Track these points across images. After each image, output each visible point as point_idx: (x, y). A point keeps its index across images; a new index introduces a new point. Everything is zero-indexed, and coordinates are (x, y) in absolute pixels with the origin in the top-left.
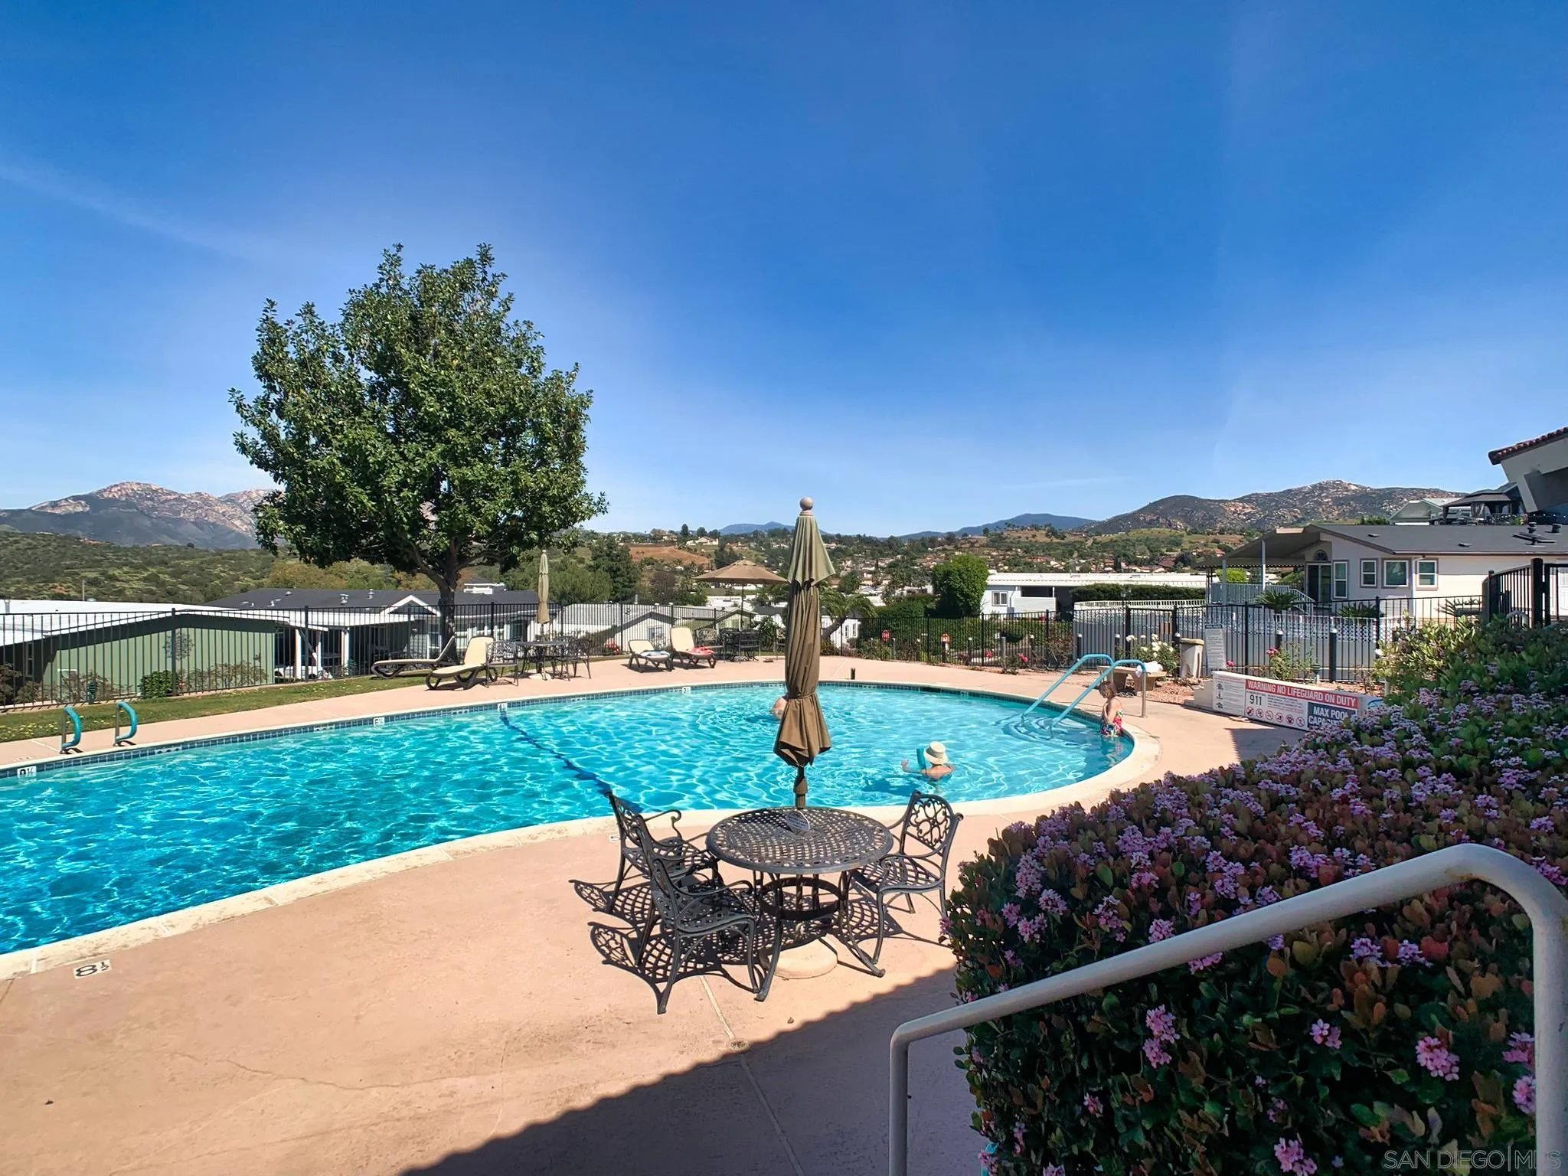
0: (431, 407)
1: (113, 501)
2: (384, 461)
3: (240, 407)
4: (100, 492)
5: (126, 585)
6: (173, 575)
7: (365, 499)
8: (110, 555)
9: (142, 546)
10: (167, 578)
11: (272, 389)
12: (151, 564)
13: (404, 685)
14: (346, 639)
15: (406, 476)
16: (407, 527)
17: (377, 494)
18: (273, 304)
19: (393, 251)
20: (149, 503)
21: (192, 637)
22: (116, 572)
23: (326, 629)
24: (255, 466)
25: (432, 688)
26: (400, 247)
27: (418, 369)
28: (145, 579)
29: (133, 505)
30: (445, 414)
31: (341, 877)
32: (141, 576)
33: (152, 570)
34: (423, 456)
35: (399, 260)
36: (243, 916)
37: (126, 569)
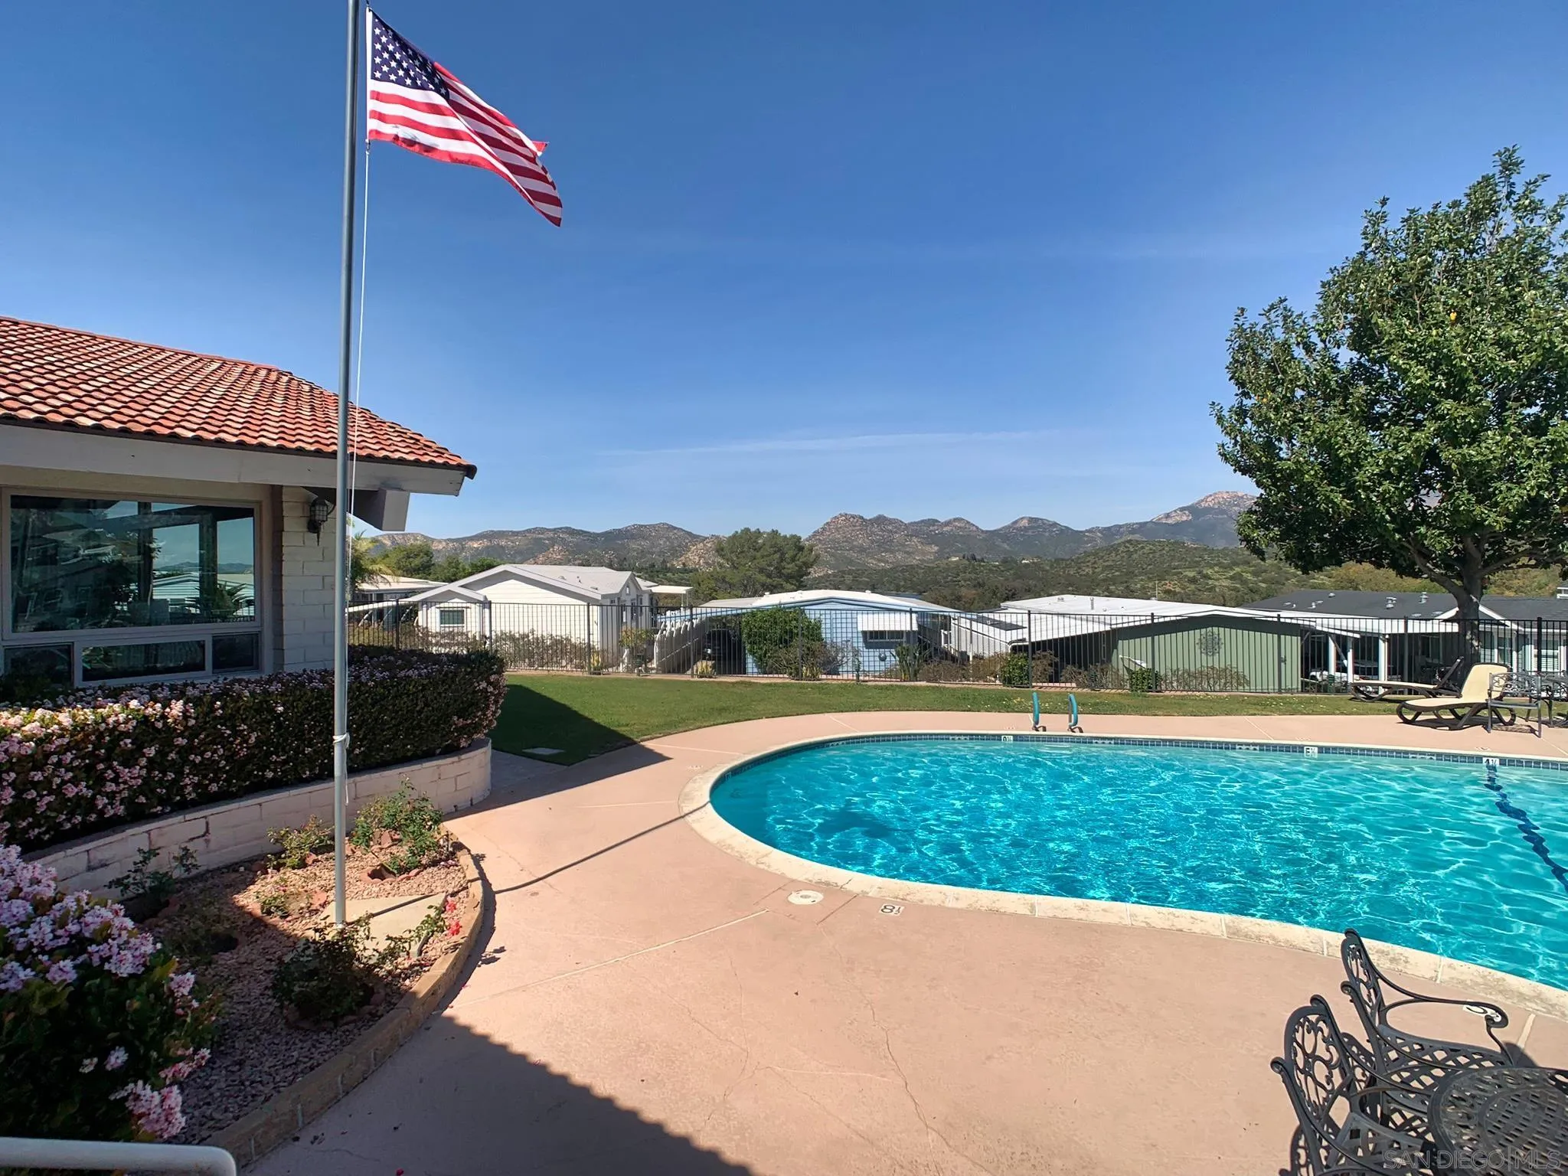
0: (1417, 378)
1: (1208, 510)
2: (1358, 452)
3: (1220, 419)
4: (1199, 503)
5: (1217, 583)
6: (1255, 574)
7: (1338, 498)
8: (1206, 557)
9: (1231, 547)
10: (1249, 577)
11: (1246, 395)
12: (1237, 564)
13: (1378, 712)
14: (1383, 647)
15: (1388, 467)
16: (1391, 526)
17: (1350, 492)
18: (1243, 310)
19: (1377, 208)
20: (1236, 508)
21: (1222, 636)
22: (1209, 572)
23: (1357, 636)
24: (1239, 473)
25: (1406, 721)
26: (1384, 202)
27: (1401, 337)
28: (1232, 578)
29: (1223, 512)
30: (1441, 382)
31: (1104, 910)
32: (1228, 575)
33: (1237, 569)
34: (1408, 440)
35: (1384, 217)
36: (1004, 913)
37: (1216, 569)
